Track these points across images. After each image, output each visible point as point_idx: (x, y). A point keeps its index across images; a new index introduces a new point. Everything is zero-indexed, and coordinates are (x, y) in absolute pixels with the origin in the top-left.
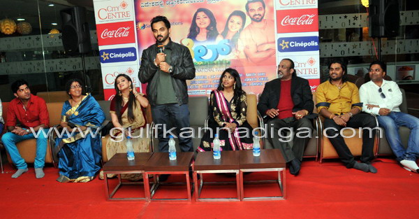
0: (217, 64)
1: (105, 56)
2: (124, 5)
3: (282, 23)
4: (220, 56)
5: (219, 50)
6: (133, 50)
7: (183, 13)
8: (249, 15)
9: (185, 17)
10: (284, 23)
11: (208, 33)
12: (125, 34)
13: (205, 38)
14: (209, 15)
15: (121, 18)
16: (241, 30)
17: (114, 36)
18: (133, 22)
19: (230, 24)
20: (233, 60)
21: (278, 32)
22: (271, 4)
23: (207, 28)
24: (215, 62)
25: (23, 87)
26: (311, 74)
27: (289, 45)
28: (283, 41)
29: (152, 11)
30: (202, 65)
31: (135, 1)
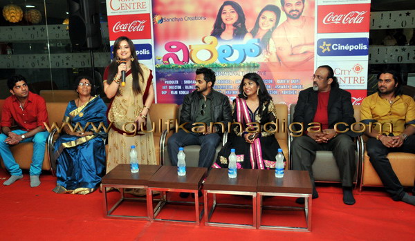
0: (244, 67)
3: (324, 22)
4: (247, 57)
5: (247, 52)
6: (148, 47)
7: (207, 6)
8: (284, 10)
9: (209, 11)
10: (326, 21)
11: (234, 31)
12: (140, 29)
13: (231, 37)
14: (238, 9)
15: (136, 9)
16: (274, 28)
17: (127, 29)
18: (149, 14)
19: (261, 21)
20: (263, 63)
21: (318, 32)
23: (234, 25)
24: (242, 65)
25: (20, 83)
26: (356, 84)
27: (330, 47)
28: (324, 43)
29: (172, 3)
30: (225, 67)
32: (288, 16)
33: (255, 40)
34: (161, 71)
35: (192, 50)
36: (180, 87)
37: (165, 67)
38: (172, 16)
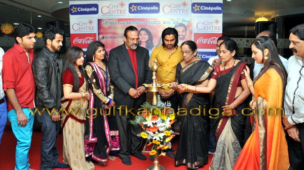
2: (91, 22)
3: (197, 42)
10: (199, 42)
11: (147, 45)
12: (90, 42)
15: (88, 30)
17: (82, 42)
18: (96, 34)
23: (146, 42)
27: (201, 57)
28: (197, 54)
29: (110, 28)
31: (98, 20)
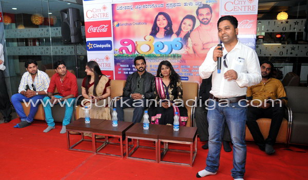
0: (171, 56)
1: (90, 46)
2: (104, 8)
4: (173, 50)
5: (174, 46)
6: (110, 42)
7: (147, 15)
9: (149, 19)
11: (165, 32)
12: (105, 30)
13: (163, 36)
15: (102, 17)
17: (96, 31)
18: (110, 21)
22: (217, 10)
23: (165, 28)
29: (125, 13)
30: (159, 57)
31: (112, 5)
32: (201, 22)
33: (179, 39)
34: (118, 58)
35: (137, 45)
36: (129, 69)
37: (120, 56)
38: (125, 22)
